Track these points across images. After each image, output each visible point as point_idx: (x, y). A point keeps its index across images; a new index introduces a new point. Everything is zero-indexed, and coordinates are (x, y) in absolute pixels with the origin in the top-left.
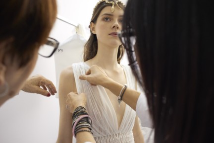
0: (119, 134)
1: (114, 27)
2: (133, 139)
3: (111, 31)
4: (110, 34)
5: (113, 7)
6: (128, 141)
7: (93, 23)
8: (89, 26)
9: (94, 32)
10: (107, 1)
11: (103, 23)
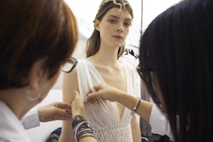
0: (120, 126)
1: (118, 30)
2: (131, 130)
3: (115, 34)
4: (113, 36)
5: (120, 10)
6: (127, 132)
7: (97, 20)
8: (94, 22)
9: (97, 29)
10: (115, 2)
11: (108, 24)
